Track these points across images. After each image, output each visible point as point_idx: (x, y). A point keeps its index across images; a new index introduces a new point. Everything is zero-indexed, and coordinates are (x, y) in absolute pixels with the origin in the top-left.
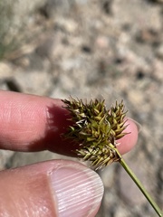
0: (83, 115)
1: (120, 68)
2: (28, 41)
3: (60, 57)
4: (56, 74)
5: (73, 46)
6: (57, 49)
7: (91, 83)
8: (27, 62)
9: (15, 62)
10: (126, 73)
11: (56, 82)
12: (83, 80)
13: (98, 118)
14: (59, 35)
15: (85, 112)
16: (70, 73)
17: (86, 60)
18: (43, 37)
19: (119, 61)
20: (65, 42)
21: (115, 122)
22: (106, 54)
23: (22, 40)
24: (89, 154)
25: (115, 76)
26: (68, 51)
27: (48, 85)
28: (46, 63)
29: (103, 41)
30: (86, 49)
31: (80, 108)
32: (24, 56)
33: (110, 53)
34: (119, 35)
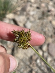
0: (18, 35)
1: (49, 13)
2: (19, 6)
3: (29, 11)
4: (28, 16)
5: (34, 7)
6: (28, 8)
7: (40, 19)
8: (19, 13)
9: (15, 13)
10: (51, 15)
11: (28, 19)
12: (37, 18)
13: (22, 36)
14: (29, 4)
15: (18, 34)
16: (33, 16)
17: (38, 11)
18: (24, 4)
19: (49, 11)
20: (31, 6)
21: (28, 36)
22: (45, 9)
23: (17, 6)
24: (21, 47)
25: (47, 16)
26: (32, 9)
27: (25, 20)
28: (25, 13)
29: (43, 5)
30: (38, 8)
31: (16, 33)
32: (18, 11)
33: (46, 9)
34: (49, 2)
